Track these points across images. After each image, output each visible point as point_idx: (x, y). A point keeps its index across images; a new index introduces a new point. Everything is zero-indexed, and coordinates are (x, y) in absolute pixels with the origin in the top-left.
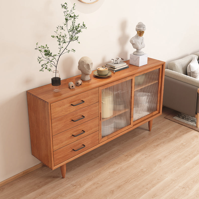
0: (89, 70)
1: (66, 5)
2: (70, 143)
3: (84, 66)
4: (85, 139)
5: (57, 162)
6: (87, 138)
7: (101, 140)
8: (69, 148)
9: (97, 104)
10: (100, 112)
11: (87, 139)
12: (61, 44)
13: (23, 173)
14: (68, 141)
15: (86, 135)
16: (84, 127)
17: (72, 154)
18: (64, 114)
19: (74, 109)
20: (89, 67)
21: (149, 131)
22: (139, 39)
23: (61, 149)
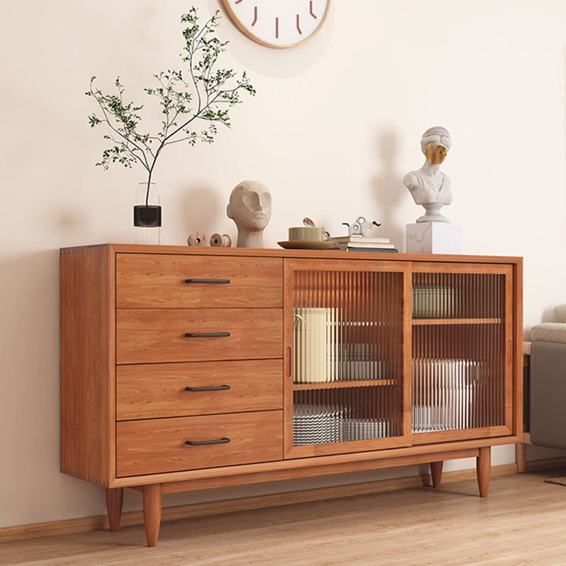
0: (256, 213)
1: (193, 14)
2: (176, 414)
3: (244, 200)
4: (232, 424)
5: (127, 464)
6: (237, 420)
7: (290, 449)
8: (174, 430)
9: (278, 312)
10: (286, 345)
11: (239, 426)
12: (172, 112)
13: (24, 528)
14: (171, 403)
15: (236, 409)
16: (229, 377)
17: (185, 458)
18: (159, 301)
19: (195, 301)
20: (258, 202)
21: (481, 496)
22: (431, 175)
23: (145, 424)
